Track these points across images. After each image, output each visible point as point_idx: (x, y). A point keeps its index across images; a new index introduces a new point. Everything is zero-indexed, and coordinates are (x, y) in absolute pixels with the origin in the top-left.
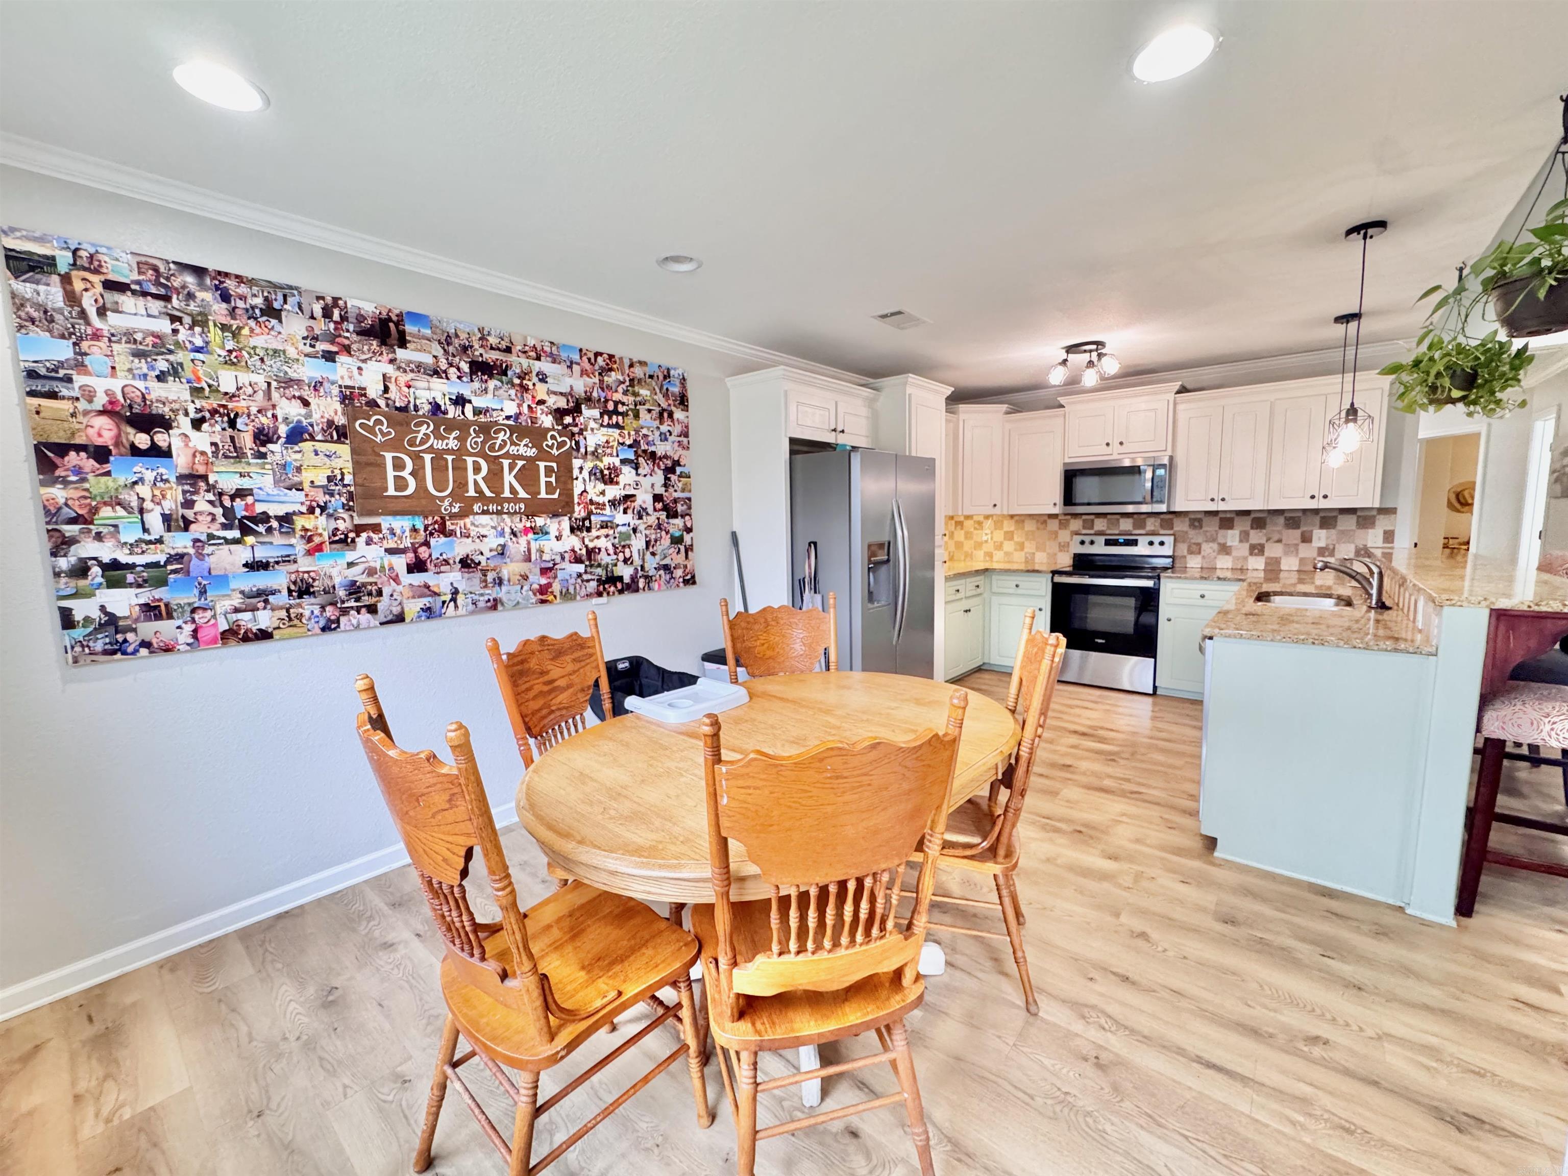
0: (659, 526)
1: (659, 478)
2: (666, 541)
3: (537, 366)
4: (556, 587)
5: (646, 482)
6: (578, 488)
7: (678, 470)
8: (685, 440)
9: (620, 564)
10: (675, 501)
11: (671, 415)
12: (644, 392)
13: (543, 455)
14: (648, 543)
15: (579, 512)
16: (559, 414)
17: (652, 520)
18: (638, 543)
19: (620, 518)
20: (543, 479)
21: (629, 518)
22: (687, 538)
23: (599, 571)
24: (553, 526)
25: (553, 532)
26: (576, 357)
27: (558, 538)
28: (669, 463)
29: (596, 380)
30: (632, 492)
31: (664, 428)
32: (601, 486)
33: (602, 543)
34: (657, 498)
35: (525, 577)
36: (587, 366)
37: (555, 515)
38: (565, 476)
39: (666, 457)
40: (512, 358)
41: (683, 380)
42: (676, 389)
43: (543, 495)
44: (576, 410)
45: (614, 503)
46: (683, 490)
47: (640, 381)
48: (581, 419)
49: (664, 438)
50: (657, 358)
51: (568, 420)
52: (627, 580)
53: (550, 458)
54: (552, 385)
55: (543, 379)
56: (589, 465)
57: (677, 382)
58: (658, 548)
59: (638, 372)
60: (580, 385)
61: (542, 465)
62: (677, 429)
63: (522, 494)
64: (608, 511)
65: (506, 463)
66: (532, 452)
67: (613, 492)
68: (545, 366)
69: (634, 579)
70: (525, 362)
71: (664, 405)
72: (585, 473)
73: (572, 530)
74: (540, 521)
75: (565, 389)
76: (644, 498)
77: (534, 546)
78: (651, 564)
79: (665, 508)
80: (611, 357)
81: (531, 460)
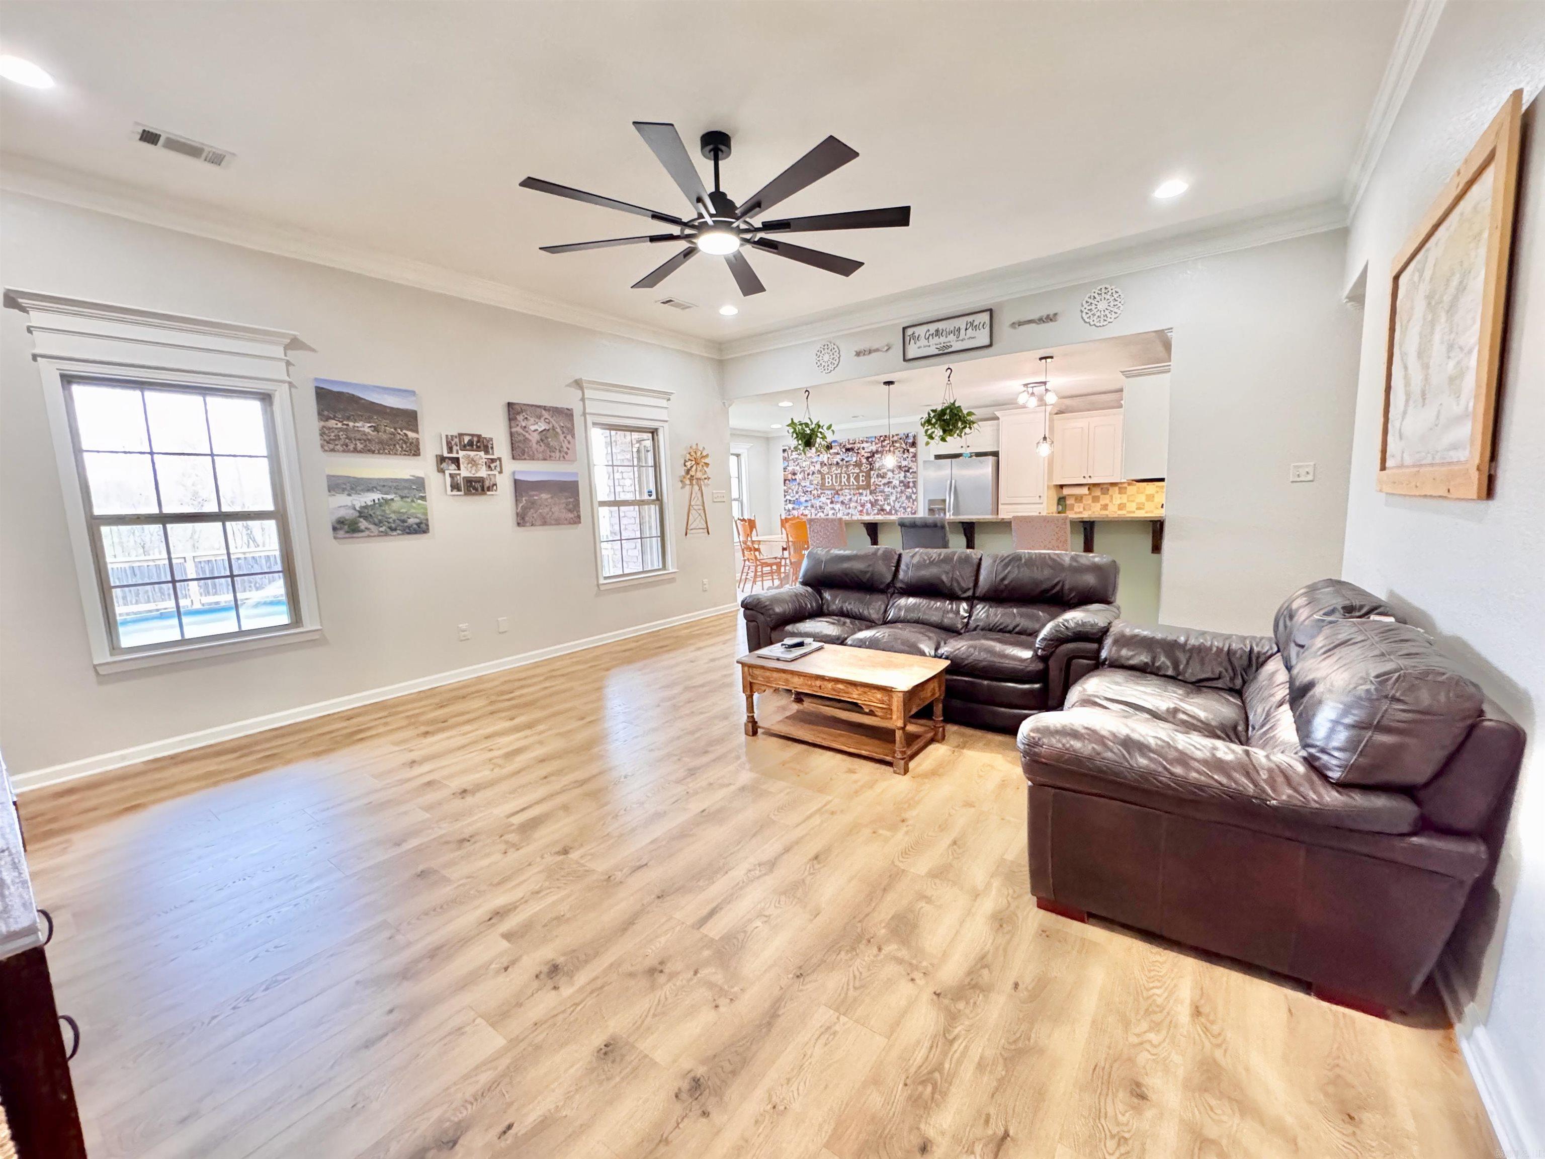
0: (902, 492)
1: (903, 474)
2: (904, 498)
3: (862, 445)
4: (865, 511)
5: (897, 477)
6: (872, 480)
7: (911, 471)
8: (914, 459)
9: (886, 505)
10: (909, 482)
11: (908, 451)
12: (897, 445)
13: (861, 471)
14: (897, 498)
15: (873, 488)
16: (868, 458)
17: (899, 490)
18: (893, 498)
19: (887, 489)
20: (861, 479)
21: (889, 489)
22: (914, 497)
23: (878, 507)
24: (865, 493)
25: (865, 494)
26: (874, 439)
27: (866, 496)
28: (907, 469)
29: (880, 445)
30: (891, 480)
31: (905, 456)
32: (880, 479)
33: (880, 498)
34: (901, 482)
35: (856, 507)
36: (877, 441)
37: (864, 489)
38: (868, 477)
39: (906, 466)
40: (855, 445)
41: (914, 437)
42: (911, 441)
43: (861, 483)
44: (873, 456)
45: (884, 484)
46: (913, 478)
47: (896, 442)
48: (874, 459)
49: (904, 459)
50: (902, 432)
51: (870, 459)
52: (888, 511)
53: (863, 472)
54: (866, 450)
55: (863, 448)
56: (876, 473)
57: (912, 438)
58: (901, 500)
59: (895, 438)
60: (874, 448)
61: (861, 474)
62: (911, 455)
63: (855, 483)
64: (882, 487)
65: (851, 475)
66: (858, 471)
67: (885, 481)
68: (865, 445)
69: (891, 510)
70: (859, 445)
71: (905, 447)
72: (875, 476)
73: (871, 493)
74: (861, 491)
75: (870, 450)
76: (896, 482)
77: (859, 498)
78: (897, 505)
79: (904, 485)
80: (886, 436)
81: (858, 474)
